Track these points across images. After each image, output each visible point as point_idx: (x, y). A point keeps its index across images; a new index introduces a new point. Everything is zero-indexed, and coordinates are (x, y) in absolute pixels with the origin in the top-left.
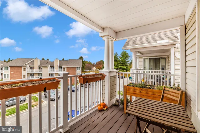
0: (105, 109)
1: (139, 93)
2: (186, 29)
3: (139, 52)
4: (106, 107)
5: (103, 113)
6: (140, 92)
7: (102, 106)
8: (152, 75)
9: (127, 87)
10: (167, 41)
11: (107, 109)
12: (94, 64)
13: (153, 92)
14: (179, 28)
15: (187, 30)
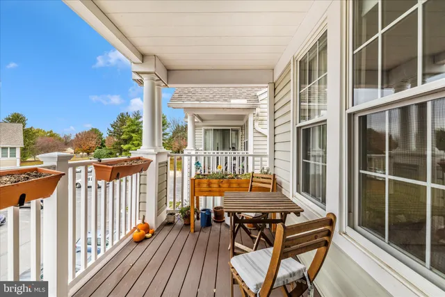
0: (149, 235)
1: (218, 189)
2: (275, 89)
3: (199, 117)
4: (151, 231)
5: (146, 243)
6: (220, 186)
7: (142, 232)
8: (226, 158)
9: (197, 181)
10: (245, 101)
11: (153, 235)
12: (67, 138)
13: (239, 184)
14: (267, 85)
15: (277, 91)
